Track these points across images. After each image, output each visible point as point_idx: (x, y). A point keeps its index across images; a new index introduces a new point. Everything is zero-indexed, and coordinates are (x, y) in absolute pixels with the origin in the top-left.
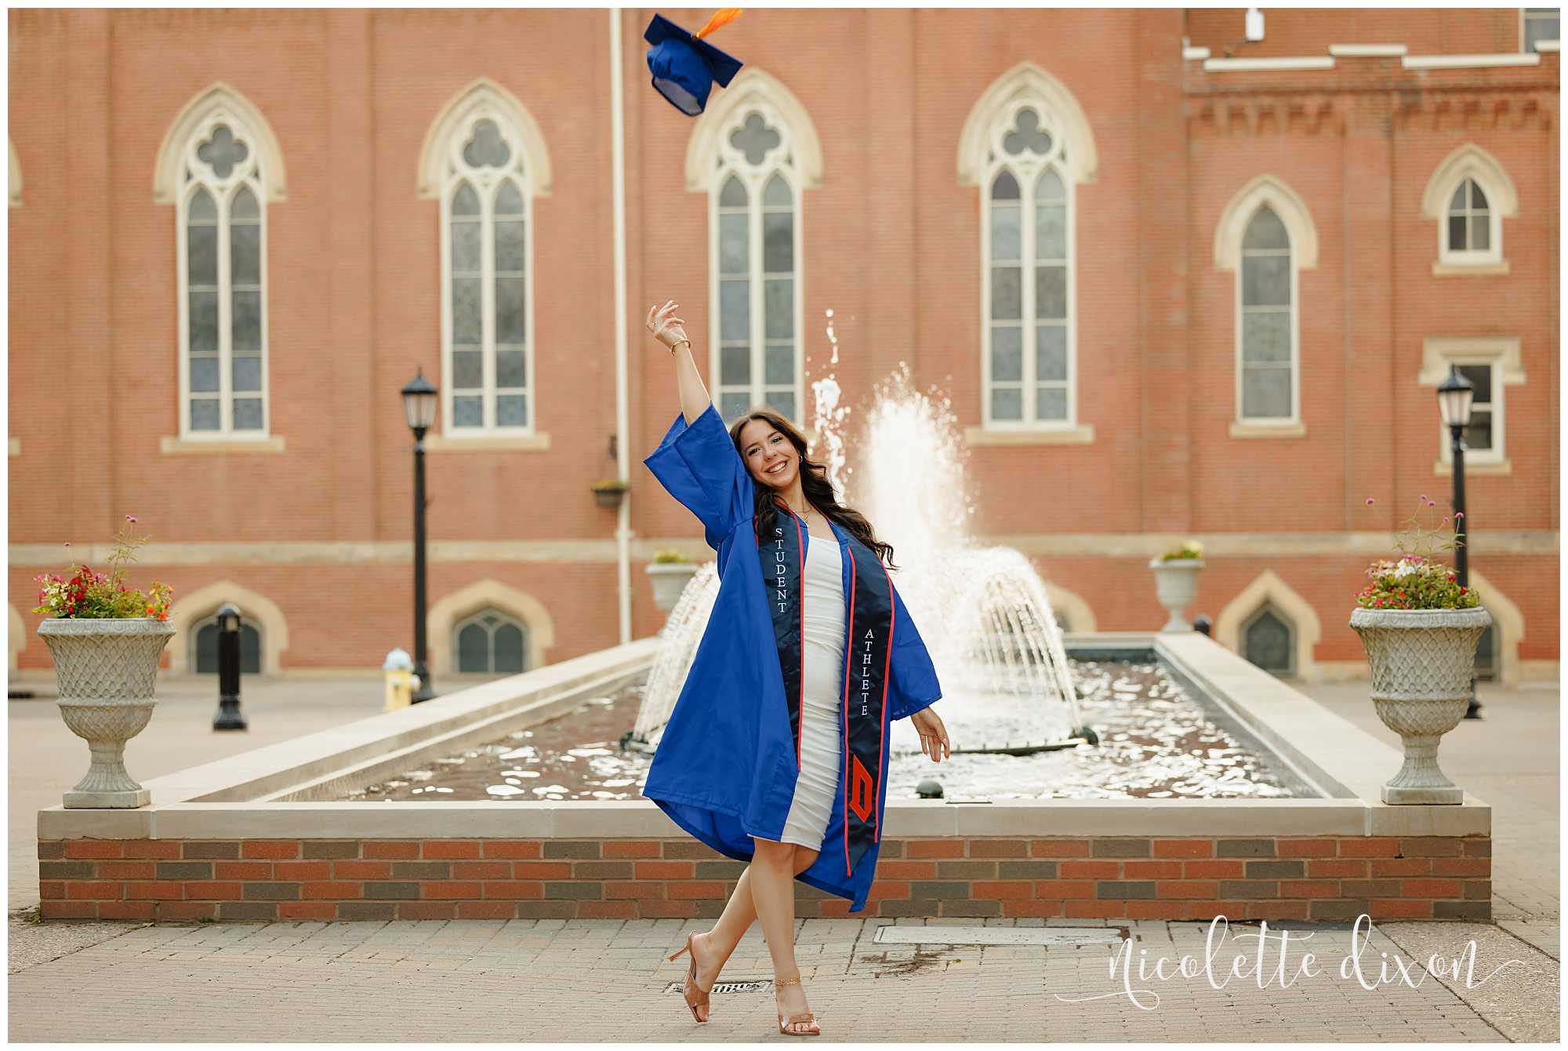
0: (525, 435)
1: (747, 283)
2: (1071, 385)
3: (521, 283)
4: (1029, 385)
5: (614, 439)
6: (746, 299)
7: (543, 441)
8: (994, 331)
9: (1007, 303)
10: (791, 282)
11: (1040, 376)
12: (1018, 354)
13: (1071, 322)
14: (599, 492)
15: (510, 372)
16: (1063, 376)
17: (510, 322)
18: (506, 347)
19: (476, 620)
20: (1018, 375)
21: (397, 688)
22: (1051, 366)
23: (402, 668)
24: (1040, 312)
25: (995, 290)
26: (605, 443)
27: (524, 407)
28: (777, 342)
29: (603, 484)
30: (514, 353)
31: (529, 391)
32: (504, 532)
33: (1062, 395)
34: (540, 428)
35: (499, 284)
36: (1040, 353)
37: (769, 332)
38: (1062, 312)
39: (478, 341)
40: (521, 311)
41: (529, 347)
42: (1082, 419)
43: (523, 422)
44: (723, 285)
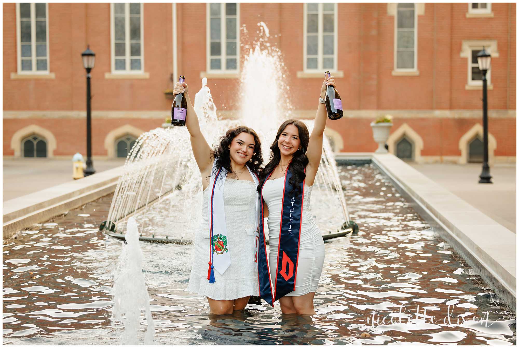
0: (140, 73)
1: (220, 19)
2: (335, 57)
3: (139, 19)
4: (320, 56)
5: (172, 75)
6: (219, 25)
7: (147, 75)
8: (308, 37)
9: (313, 27)
10: (235, 19)
11: (325, 53)
12: (316, 45)
13: (336, 34)
14: (167, 94)
15: (135, 51)
16: (333, 53)
17: (135, 33)
18: (134, 42)
19: (123, 139)
20: (316, 52)
21: (77, 168)
22: (328, 50)
23: (79, 161)
24: (325, 30)
25: (308, 22)
26: (169, 76)
27: (140, 63)
28: (231, 41)
29: (168, 91)
30: (137, 44)
31: (142, 58)
32: (133, 108)
33: (332, 60)
34: (146, 71)
35: (131, 19)
36: (325, 45)
37: (228, 37)
38: (332, 30)
39: (124, 39)
40: (139, 29)
41: (142, 42)
42: (339, 69)
43: (140, 69)
44: (211, 19)
